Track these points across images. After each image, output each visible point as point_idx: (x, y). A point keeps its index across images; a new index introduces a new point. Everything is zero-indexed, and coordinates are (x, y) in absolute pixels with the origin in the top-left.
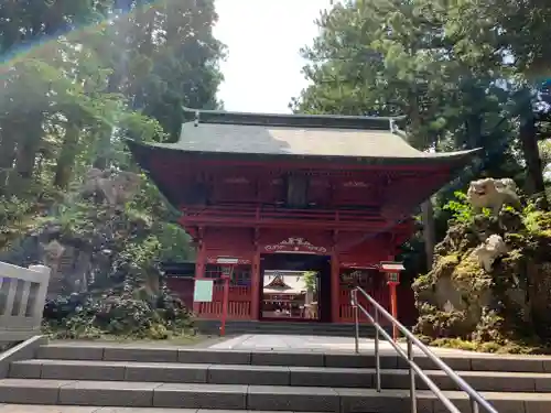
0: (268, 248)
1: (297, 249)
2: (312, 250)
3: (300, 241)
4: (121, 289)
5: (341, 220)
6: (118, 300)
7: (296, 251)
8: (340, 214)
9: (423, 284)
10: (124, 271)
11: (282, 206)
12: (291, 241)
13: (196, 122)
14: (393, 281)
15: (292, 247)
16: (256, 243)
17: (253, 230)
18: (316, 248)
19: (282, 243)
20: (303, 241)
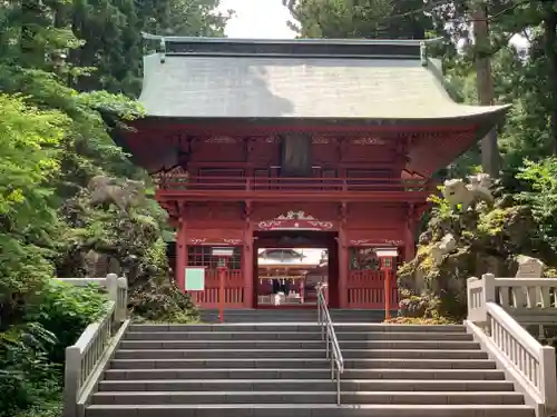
0: (263, 225)
1: (297, 225)
2: (316, 225)
3: (301, 215)
4: (149, 285)
5: (349, 189)
6: (148, 295)
7: (296, 227)
8: (348, 182)
9: (405, 272)
10: (148, 273)
12: (290, 215)
13: (163, 55)
14: (387, 267)
15: (291, 223)
16: (248, 219)
17: (244, 204)
18: (321, 224)
19: (280, 218)
20: (305, 216)
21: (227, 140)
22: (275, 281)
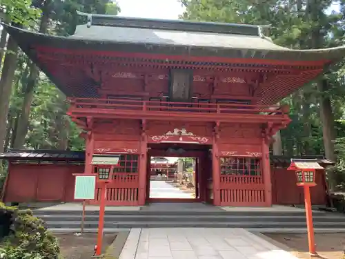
0: (155, 138)
1: (181, 139)
2: (195, 140)
3: (184, 132)
5: (222, 112)
7: (181, 141)
8: (221, 107)
11: (168, 100)
12: (176, 132)
13: (89, 23)
15: (177, 138)
16: (143, 134)
17: (140, 121)
18: (199, 138)
19: (168, 134)
20: (187, 132)
21: (130, 75)
22: (157, 170)
